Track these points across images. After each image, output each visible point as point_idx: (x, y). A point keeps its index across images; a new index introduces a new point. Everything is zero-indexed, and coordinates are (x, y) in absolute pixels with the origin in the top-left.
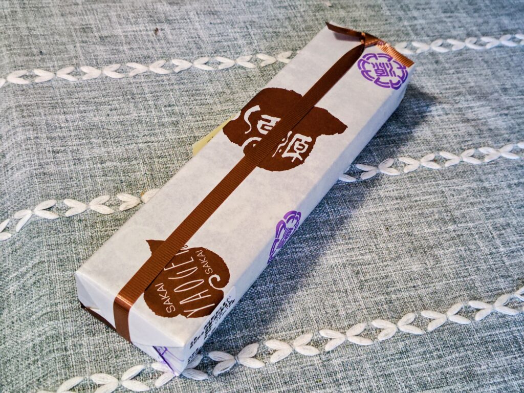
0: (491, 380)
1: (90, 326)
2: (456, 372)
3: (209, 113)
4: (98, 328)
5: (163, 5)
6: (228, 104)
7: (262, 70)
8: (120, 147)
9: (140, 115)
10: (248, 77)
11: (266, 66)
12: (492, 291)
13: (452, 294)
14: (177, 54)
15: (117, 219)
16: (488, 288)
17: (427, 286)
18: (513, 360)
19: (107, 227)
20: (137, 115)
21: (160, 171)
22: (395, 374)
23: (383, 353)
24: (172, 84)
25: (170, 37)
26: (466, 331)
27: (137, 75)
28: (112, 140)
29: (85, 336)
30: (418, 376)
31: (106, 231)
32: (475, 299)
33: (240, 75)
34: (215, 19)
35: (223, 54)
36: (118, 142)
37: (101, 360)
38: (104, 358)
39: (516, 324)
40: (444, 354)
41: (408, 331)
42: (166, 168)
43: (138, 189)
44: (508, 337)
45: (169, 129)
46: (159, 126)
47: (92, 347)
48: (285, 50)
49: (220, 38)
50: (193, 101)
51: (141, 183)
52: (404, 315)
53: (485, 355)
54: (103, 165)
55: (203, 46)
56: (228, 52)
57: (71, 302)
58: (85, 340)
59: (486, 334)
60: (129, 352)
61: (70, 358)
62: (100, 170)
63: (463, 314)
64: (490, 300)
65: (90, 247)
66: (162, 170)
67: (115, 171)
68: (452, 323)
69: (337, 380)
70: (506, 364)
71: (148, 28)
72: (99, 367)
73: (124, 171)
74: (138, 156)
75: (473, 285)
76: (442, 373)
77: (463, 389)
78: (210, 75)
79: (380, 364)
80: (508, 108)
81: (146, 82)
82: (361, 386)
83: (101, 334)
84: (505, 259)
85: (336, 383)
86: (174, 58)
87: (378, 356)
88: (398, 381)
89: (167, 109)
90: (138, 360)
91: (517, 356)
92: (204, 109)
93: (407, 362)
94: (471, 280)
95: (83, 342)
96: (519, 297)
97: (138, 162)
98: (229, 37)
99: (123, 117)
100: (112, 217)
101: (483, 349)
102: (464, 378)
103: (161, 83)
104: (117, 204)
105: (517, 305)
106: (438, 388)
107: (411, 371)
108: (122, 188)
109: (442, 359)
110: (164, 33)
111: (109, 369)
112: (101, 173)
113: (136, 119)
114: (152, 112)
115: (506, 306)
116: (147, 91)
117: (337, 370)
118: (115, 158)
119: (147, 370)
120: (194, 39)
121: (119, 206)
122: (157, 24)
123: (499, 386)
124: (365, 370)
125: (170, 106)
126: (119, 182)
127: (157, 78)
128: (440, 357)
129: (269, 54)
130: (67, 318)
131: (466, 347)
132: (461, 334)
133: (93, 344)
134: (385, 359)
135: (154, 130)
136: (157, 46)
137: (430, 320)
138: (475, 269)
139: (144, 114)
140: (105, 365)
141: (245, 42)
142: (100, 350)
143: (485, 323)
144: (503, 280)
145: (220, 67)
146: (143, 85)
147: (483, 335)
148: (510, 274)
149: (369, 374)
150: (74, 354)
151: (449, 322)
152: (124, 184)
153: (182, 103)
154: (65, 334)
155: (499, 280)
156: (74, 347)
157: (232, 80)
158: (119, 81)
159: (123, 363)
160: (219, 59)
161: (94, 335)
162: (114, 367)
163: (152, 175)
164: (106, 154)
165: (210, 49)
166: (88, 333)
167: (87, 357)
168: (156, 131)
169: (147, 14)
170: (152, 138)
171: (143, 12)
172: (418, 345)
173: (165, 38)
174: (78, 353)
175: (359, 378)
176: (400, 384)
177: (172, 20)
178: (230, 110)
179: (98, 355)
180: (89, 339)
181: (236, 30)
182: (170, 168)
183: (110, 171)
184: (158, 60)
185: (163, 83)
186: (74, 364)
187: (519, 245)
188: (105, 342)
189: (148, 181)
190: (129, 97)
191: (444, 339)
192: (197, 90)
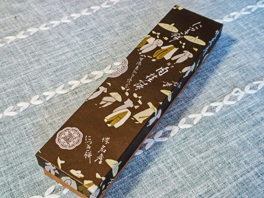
0: (232, 138)
1: (21, 174)
2: (214, 140)
3: (54, 50)
4: (25, 174)
5: (16, 4)
6: (62, 43)
7: (76, 21)
8: (12, 80)
9: (18, 61)
10: (69, 27)
11: (77, 19)
12: (220, 96)
13: (201, 103)
14: (30, 26)
15: (20, 117)
16: (218, 94)
17: (187, 103)
18: (240, 126)
19: (16, 122)
20: (17, 62)
21: (36, 86)
22: (184, 151)
23: (175, 142)
24: (31, 42)
25: (24, 19)
26: (213, 119)
27: (12, 42)
28: (7, 78)
29: (19, 180)
30: (196, 148)
31: (16, 124)
32: (213, 102)
33: (65, 27)
34: (44, 4)
35: (53, 19)
36: (11, 78)
37: (31, 189)
38: (32, 188)
39: (236, 108)
40: (205, 133)
41: (184, 128)
42: (39, 84)
43: (27, 99)
44: (234, 115)
45: (36, 64)
46: (30, 64)
47: (24, 184)
48: (84, 9)
49: (50, 12)
50: (44, 47)
51: (28, 95)
52: (180, 120)
53: (225, 128)
54: (6, 92)
55: (42, 18)
56: (55, 18)
57: (7, 165)
58: (20, 182)
59: (223, 117)
60: (45, 181)
61: (14, 194)
62: (5, 95)
63: (209, 111)
64: (221, 100)
65: (10, 134)
66: (37, 85)
67: (13, 92)
68: (205, 117)
69: (155, 162)
70: (237, 129)
71: (11, 18)
72: (31, 193)
73: (17, 91)
74: (23, 82)
75: (210, 96)
76: (207, 143)
77: (220, 147)
78: (49, 31)
79: (175, 148)
80: (203, 6)
81: (17, 44)
82: (169, 162)
83: (27, 176)
84: (222, 78)
85: (156, 164)
86: (28, 28)
87: (173, 144)
88: (186, 154)
89: (31, 54)
90: (50, 183)
91: (241, 123)
92: (51, 49)
93: (188, 143)
94: (209, 93)
95: (19, 183)
96: (234, 94)
97: (24, 85)
98: (54, 11)
99: (9, 65)
100: (17, 116)
101: (224, 125)
102: (218, 142)
103: (25, 42)
104: (18, 109)
105: (234, 98)
106: (207, 151)
107: (191, 147)
108: (19, 100)
109: (205, 136)
110: (20, 18)
111: (36, 193)
112: (6, 96)
113: (17, 64)
114: (24, 58)
115: (229, 100)
116: (19, 48)
117: (154, 157)
118: (11, 86)
119: (57, 187)
120: (36, 16)
121: (20, 109)
122: (15, 14)
123: (236, 140)
124: (168, 153)
125: (33, 52)
126: (16, 97)
127: (23, 41)
128: (203, 135)
129: (77, 13)
130: (7, 174)
131: (215, 127)
132: (211, 121)
133: (25, 183)
134: (177, 145)
135: (28, 66)
136: (18, 25)
137: (194, 119)
138: (209, 87)
139: (20, 60)
140: (34, 192)
141: (63, 11)
142: (29, 185)
143: (221, 112)
144: (224, 89)
145: (53, 26)
146: (16, 46)
147: (222, 118)
148: (227, 85)
149: (171, 154)
150: (16, 191)
151: (203, 117)
152: (19, 98)
153: (38, 49)
154: (8, 182)
155: (222, 89)
156: (15, 188)
157: (61, 31)
158: (3, 48)
159: (43, 187)
160: (52, 22)
161: (24, 178)
162: (39, 191)
163: (32, 89)
164: (6, 86)
165: (46, 19)
166: (20, 178)
167: (23, 191)
168: (29, 67)
169: (9, 11)
170: (28, 71)
171: (6, 11)
172: (191, 133)
173: (21, 20)
174: (18, 190)
175: (166, 158)
176: (187, 154)
177: (22, 10)
178: (64, 46)
179: (29, 188)
180: (22, 181)
181: (57, 6)
182: (41, 83)
183: (10, 94)
184: (20, 32)
185: (26, 42)
186: (17, 196)
187: (227, 69)
188: (31, 180)
189: (31, 93)
190: (10, 54)
191: (203, 126)
192: (44, 41)
